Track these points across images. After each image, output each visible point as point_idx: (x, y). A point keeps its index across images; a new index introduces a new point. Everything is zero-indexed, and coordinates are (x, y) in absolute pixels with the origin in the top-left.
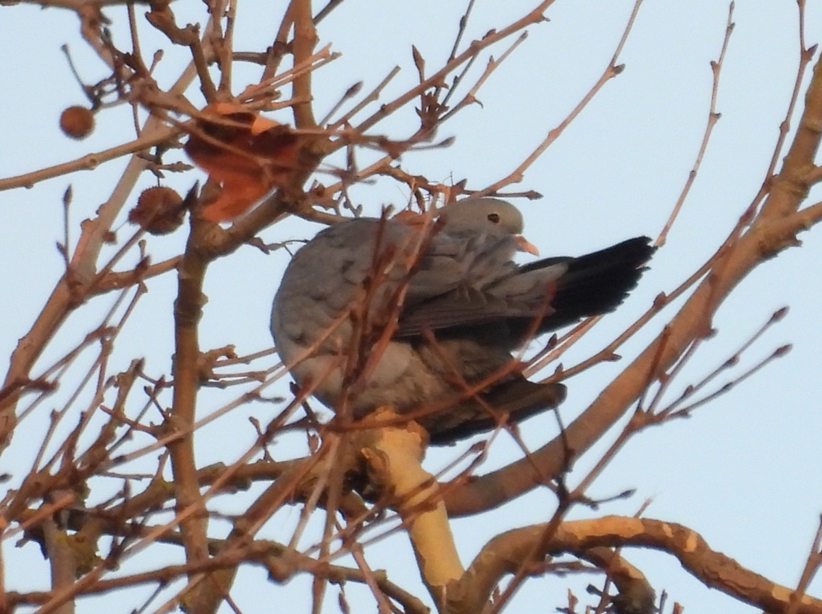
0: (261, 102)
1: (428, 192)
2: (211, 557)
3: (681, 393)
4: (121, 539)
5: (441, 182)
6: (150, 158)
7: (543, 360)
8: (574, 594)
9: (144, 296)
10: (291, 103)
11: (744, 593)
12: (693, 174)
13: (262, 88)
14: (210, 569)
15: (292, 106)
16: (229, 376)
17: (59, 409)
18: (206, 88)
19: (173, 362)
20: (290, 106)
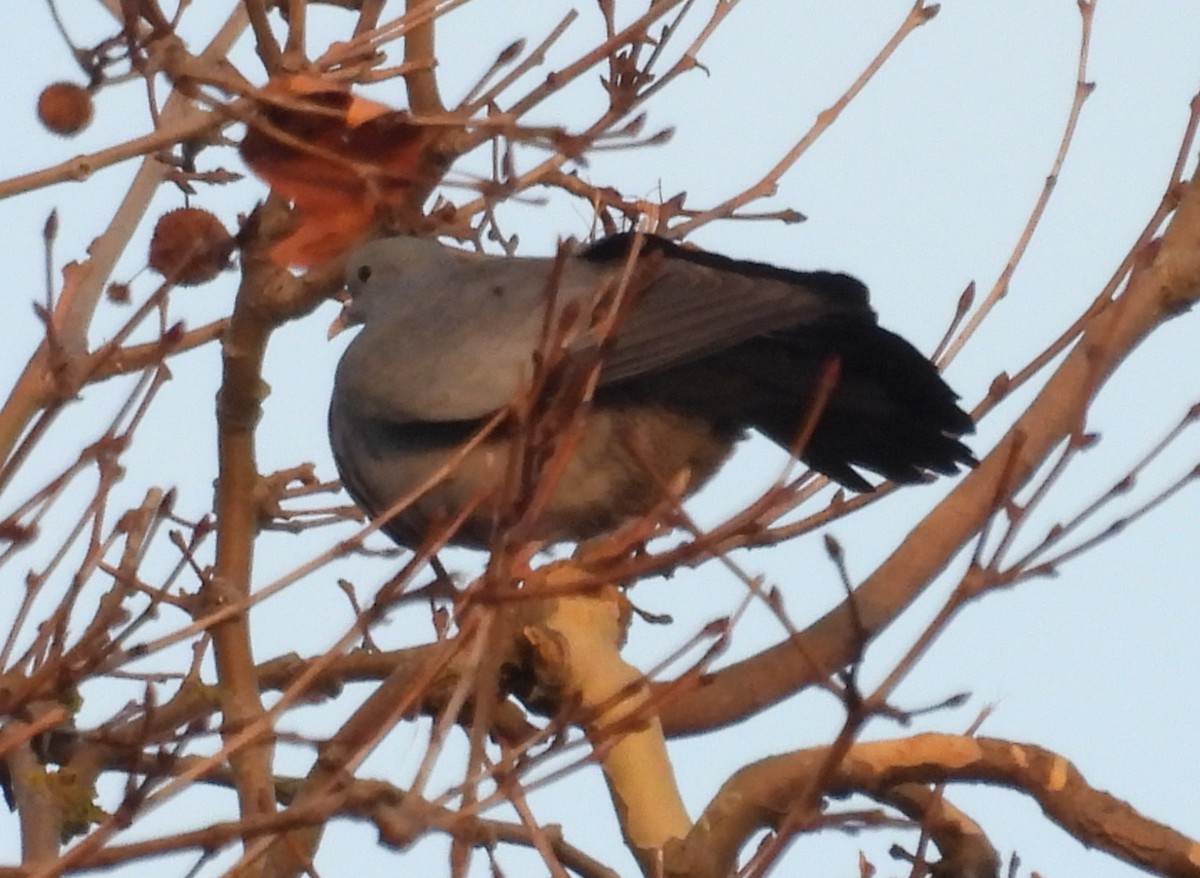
0: (354, 71)
1: (621, 214)
2: (280, 807)
3: (1044, 537)
4: (141, 779)
5: (642, 197)
6: (174, 162)
7: (812, 484)
8: (869, 859)
9: (166, 386)
10: (403, 71)
11: (1143, 856)
12: (1051, 181)
13: (355, 46)
14: (283, 827)
15: (405, 75)
16: (306, 513)
17: (39, 570)
18: (265, 47)
19: (217, 491)
20: (399, 75)
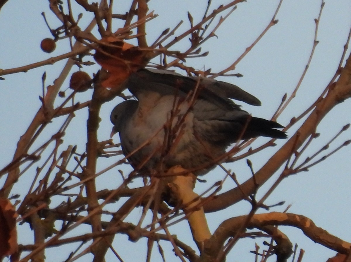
0: (124, 36)
1: (194, 74)
2: (103, 230)
4: (67, 222)
5: (200, 70)
6: (77, 59)
7: (244, 146)
8: (258, 245)
9: (74, 118)
11: (330, 244)
12: (307, 67)
13: (124, 29)
14: (104, 235)
16: (110, 152)
17: (40, 167)
18: (101, 30)
19: (87, 147)
20: (136, 37)
